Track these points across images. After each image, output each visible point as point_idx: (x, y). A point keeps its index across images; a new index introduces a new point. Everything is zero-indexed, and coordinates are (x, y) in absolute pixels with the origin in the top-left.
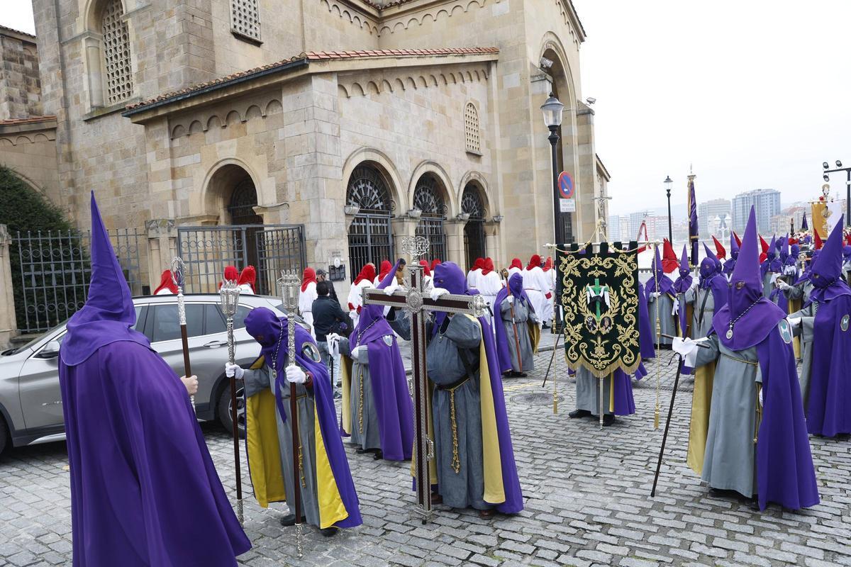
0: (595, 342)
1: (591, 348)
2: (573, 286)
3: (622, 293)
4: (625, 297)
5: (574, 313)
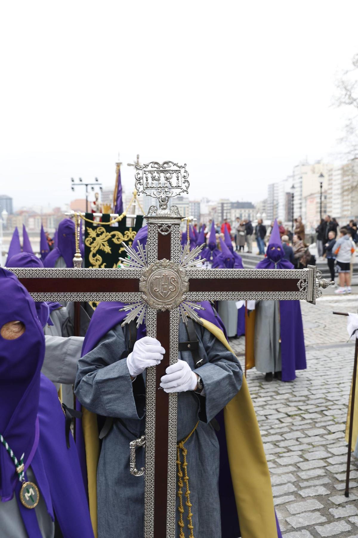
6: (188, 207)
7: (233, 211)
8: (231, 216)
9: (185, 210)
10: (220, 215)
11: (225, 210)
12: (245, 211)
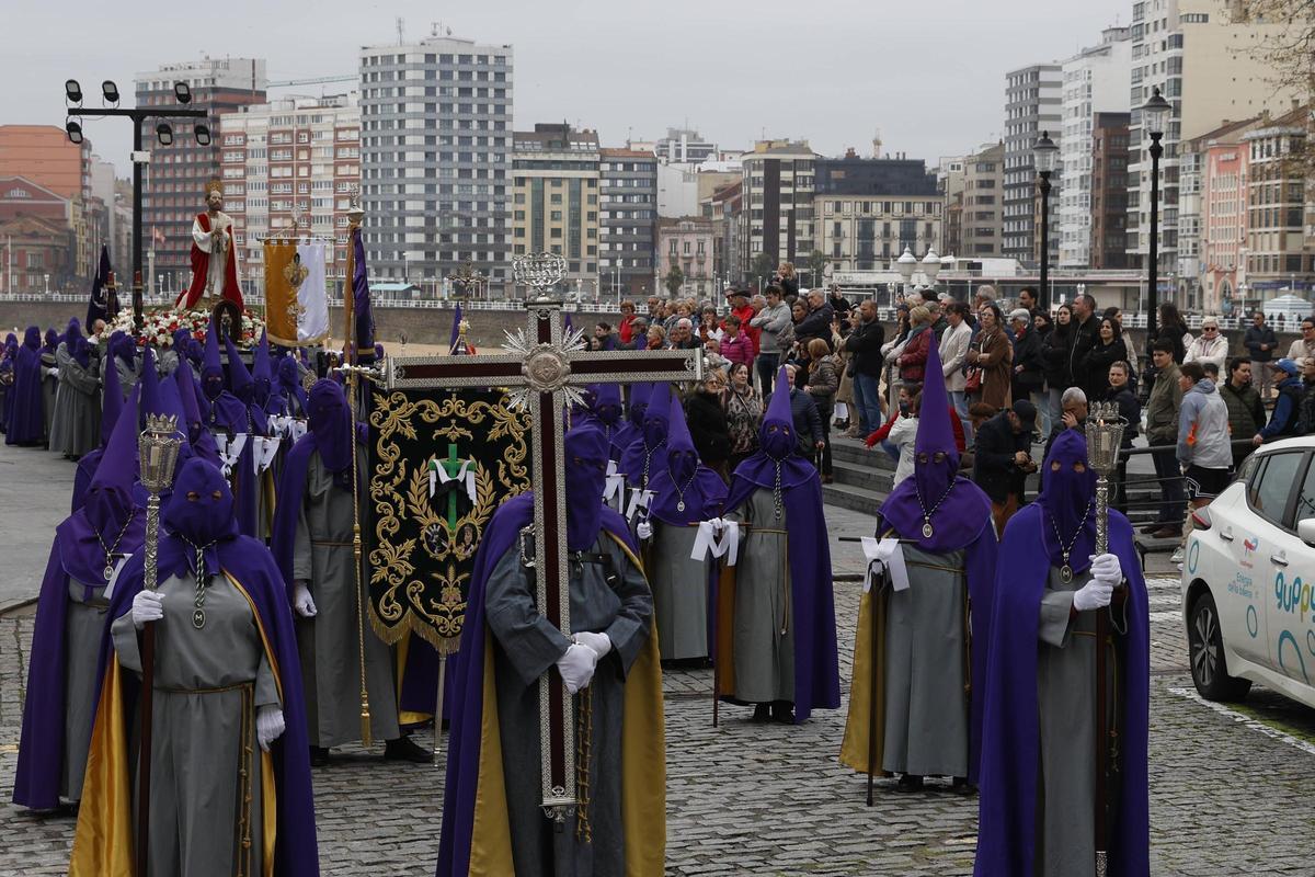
0: (442, 578)
1: (433, 590)
2: (400, 460)
3: (501, 474)
4: (507, 482)
5: (399, 518)
6: (592, 182)
7: (825, 205)
8: (812, 229)
9: (575, 195)
10: (758, 223)
11: (787, 198)
12: (887, 208)
